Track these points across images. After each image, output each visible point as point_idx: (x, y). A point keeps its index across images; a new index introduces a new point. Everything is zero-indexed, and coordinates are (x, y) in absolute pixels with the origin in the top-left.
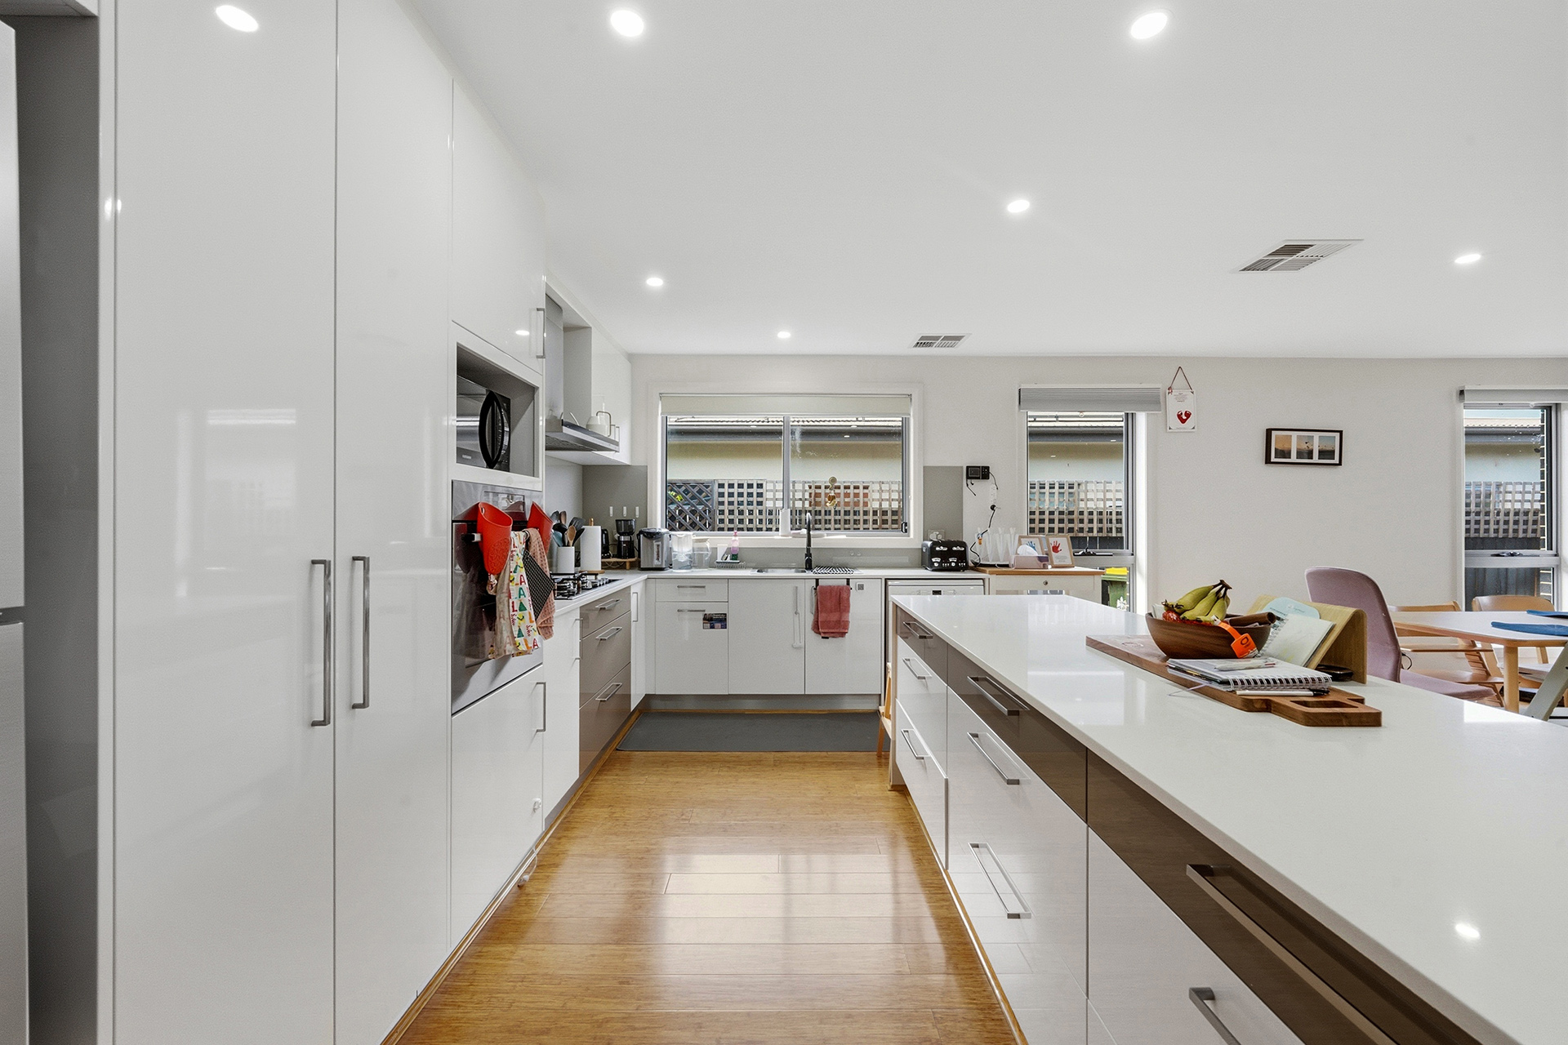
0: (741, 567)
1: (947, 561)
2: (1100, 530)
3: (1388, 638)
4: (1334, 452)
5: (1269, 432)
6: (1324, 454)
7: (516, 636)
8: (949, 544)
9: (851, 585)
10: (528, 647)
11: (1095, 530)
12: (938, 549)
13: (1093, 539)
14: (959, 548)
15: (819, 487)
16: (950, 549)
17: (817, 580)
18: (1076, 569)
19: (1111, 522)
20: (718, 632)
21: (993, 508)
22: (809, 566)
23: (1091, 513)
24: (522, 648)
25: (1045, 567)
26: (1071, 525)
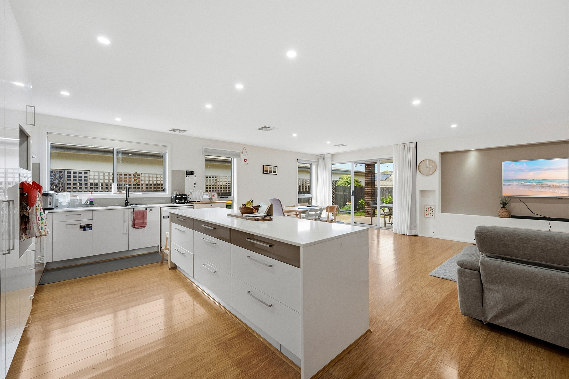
0: (95, 206)
1: (181, 201)
2: (224, 191)
3: (282, 213)
4: (276, 171)
5: (263, 165)
6: (274, 172)
7: (40, 229)
8: (181, 195)
9: (147, 210)
10: (46, 233)
11: (222, 191)
12: (178, 197)
13: (222, 193)
14: (185, 196)
15: (122, 175)
16: (182, 197)
17: (134, 209)
18: (219, 201)
19: (227, 188)
20: (88, 231)
21: (195, 184)
22: (127, 204)
23: (221, 185)
24: (44, 233)
25: (211, 201)
26: (216, 189)
